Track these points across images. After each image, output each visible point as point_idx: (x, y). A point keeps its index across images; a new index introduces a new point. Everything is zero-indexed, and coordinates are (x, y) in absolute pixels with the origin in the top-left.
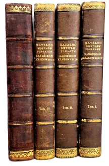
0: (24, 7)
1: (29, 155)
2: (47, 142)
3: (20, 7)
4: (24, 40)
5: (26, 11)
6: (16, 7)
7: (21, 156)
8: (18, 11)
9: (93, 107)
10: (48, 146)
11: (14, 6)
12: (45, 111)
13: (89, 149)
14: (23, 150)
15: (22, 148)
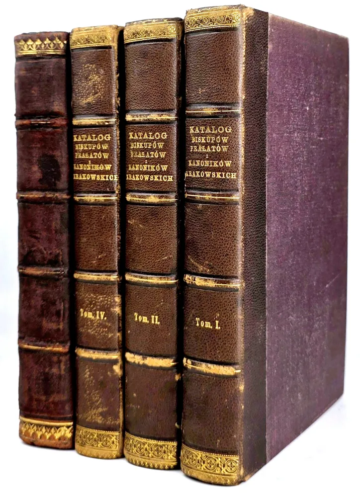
0: (47, 41)
1: (57, 436)
2: (98, 407)
3: (39, 42)
4: (46, 126)
5: (51, 52)
6: (30, 42)
7: (39, 434)
8: (34, 52)
9: (208, 325)
10: (99, 420)
11: (26, 41)
12: (92, 321)
13: (200, 454)
14: (41, 418)
15: (42, 412)
